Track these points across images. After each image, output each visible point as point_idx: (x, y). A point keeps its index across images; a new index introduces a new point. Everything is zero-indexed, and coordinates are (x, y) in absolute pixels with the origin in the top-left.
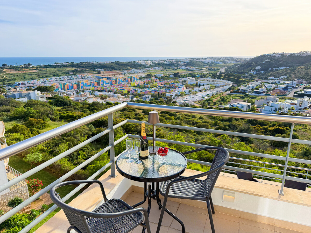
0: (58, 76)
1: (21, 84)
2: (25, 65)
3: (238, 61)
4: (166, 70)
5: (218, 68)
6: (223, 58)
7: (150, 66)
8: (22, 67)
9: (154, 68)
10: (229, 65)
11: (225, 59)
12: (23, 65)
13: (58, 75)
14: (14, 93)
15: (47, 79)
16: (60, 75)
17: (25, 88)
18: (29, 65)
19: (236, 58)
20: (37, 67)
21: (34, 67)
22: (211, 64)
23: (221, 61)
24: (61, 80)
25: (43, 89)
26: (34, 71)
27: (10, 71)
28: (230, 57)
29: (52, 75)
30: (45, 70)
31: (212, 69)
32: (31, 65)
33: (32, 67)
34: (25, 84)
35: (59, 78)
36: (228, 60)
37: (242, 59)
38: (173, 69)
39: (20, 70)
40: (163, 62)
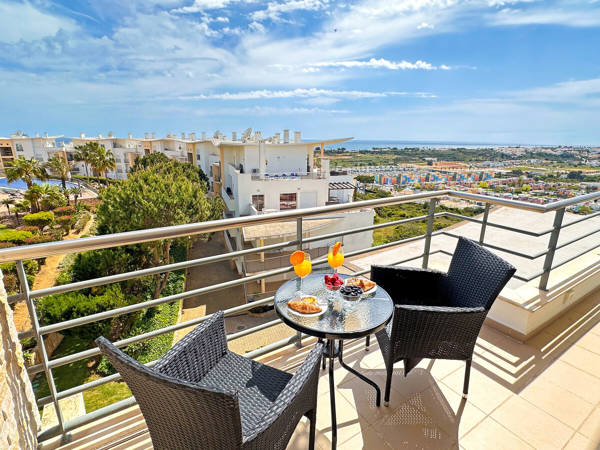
0: (374, 166)
4: (553, 166)
7: (519, 157)
8: (335, 152)
12: (337, 150)
15: (360, 169)
16: (376, 164)
20: (352, 153)
24: (377, 171)
26: (347, 157)
30: (360, 156)
32: (345, 149)
33: (345, 152)
38: (570, 165)
39: (333, 155)
40: (549, 151)
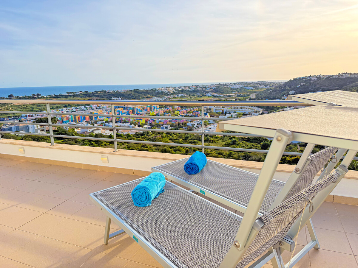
0: (70, 107)
1: (28, 116)
2: (33, 95)
3: (271, 85)
4: (190, 98)
5: (248, 94)
6: (253, 83)
7: (172, 93)
8: (30, 98)
9: (176, 95)
10: (260, 90)
11: (257, 84)
12: (32, 96)
15: (57, 111)
16: (72, 105)
17: (32, 121)
18: (38, 95)
19: (269, 82)
20: (47, 98)
21: (43, 97)
22: (240, 89)
23: (251, 86)
24: (73, 111)
28: (262, 82)
29: (64, 106)
31: (241, 95)
32: (40, 95)
33: (41, 98)
34: (32, 116)
35: (71, 109)
36: (259, 85)
37: (275, 84)
38: (198, 96)
40: (187, 89)
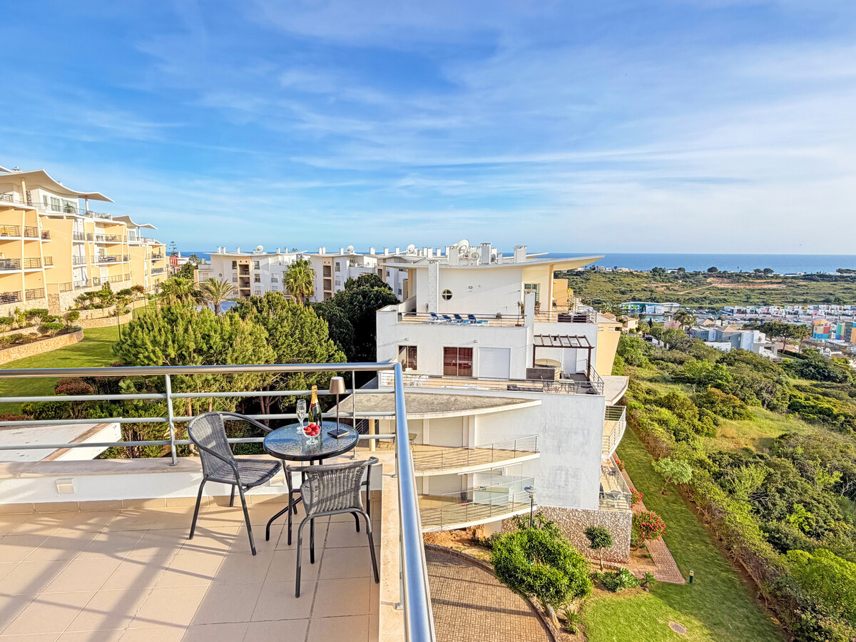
0: (838, 304)
1: (735, 311)
2: (757, 271)
8: (748, 276)
12: (753, 272)
13: (838, 301)
14: (707, 329)
15: (803, 308)
16: (845, 300)
17: (743, 321)
18: (767, 271)
20: (786, 278)
21: (777, 277)
24: (844, 315)
25: (777, 329)
26: (775, 286)
27: (721, 283)
29: (823, 299)
30: (805, 285)
32: (772, 271)
33: (772, 277)
34: (744, 312)
35: (840, 309)
39: (743, 282)
